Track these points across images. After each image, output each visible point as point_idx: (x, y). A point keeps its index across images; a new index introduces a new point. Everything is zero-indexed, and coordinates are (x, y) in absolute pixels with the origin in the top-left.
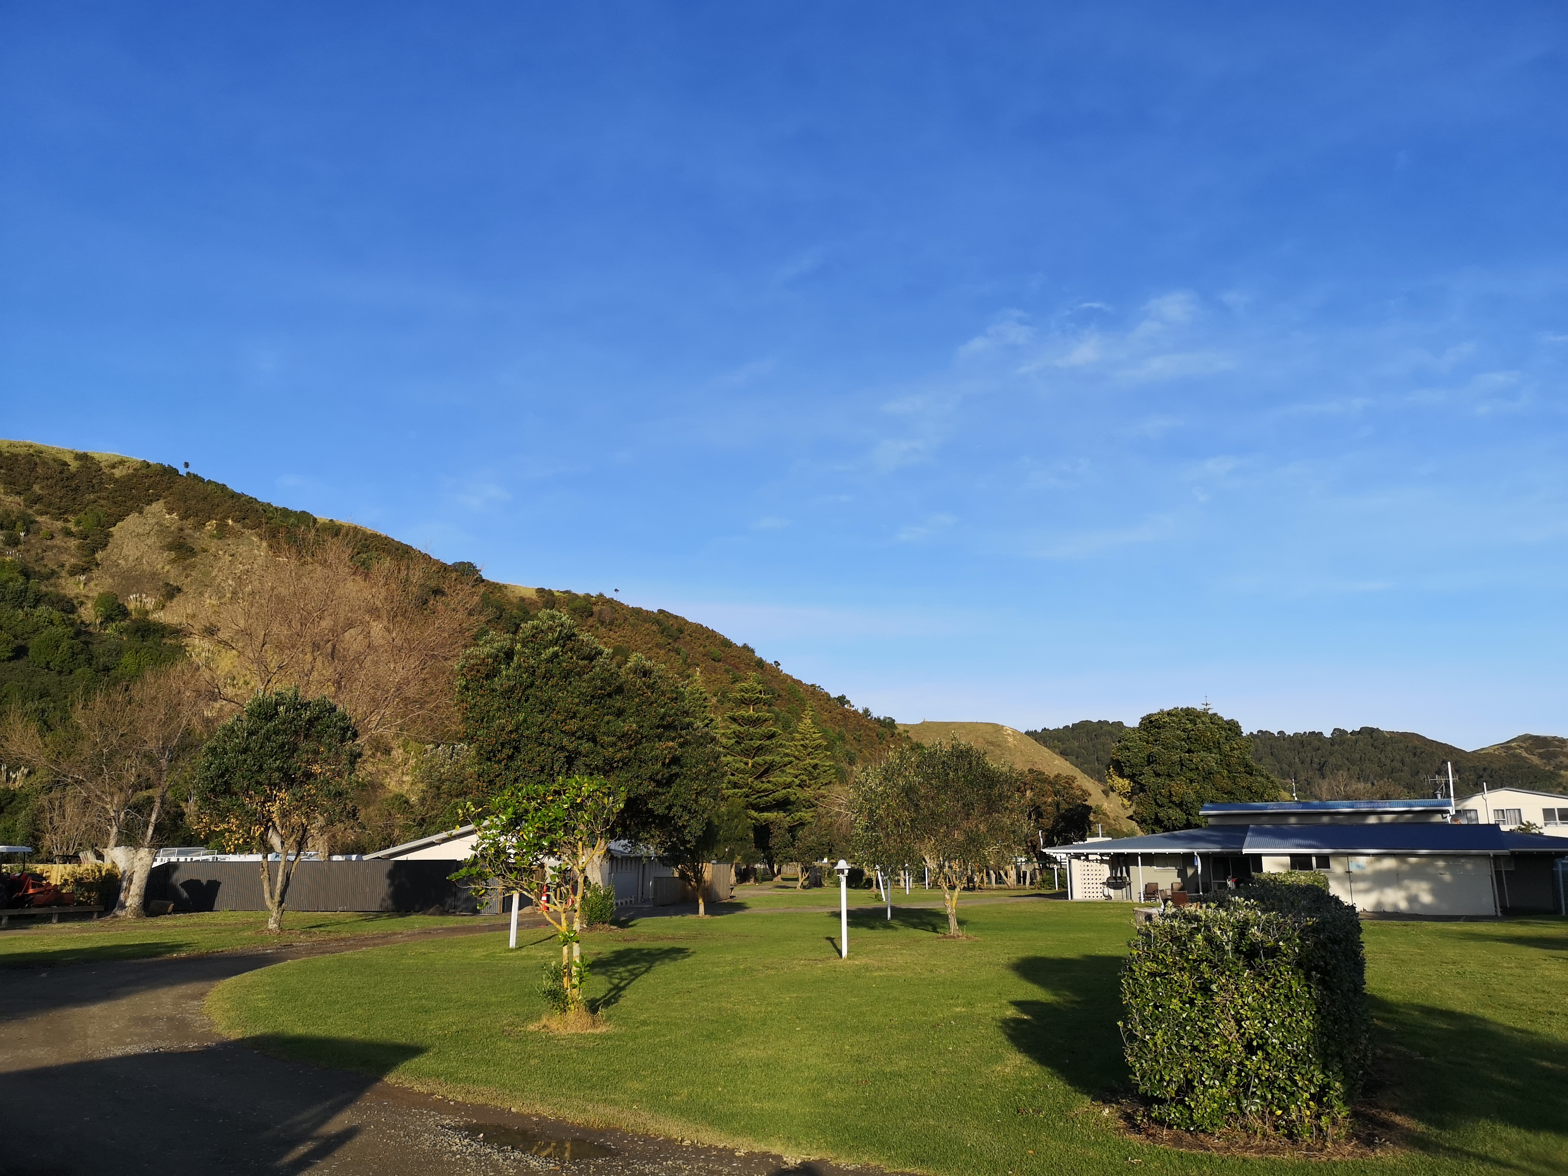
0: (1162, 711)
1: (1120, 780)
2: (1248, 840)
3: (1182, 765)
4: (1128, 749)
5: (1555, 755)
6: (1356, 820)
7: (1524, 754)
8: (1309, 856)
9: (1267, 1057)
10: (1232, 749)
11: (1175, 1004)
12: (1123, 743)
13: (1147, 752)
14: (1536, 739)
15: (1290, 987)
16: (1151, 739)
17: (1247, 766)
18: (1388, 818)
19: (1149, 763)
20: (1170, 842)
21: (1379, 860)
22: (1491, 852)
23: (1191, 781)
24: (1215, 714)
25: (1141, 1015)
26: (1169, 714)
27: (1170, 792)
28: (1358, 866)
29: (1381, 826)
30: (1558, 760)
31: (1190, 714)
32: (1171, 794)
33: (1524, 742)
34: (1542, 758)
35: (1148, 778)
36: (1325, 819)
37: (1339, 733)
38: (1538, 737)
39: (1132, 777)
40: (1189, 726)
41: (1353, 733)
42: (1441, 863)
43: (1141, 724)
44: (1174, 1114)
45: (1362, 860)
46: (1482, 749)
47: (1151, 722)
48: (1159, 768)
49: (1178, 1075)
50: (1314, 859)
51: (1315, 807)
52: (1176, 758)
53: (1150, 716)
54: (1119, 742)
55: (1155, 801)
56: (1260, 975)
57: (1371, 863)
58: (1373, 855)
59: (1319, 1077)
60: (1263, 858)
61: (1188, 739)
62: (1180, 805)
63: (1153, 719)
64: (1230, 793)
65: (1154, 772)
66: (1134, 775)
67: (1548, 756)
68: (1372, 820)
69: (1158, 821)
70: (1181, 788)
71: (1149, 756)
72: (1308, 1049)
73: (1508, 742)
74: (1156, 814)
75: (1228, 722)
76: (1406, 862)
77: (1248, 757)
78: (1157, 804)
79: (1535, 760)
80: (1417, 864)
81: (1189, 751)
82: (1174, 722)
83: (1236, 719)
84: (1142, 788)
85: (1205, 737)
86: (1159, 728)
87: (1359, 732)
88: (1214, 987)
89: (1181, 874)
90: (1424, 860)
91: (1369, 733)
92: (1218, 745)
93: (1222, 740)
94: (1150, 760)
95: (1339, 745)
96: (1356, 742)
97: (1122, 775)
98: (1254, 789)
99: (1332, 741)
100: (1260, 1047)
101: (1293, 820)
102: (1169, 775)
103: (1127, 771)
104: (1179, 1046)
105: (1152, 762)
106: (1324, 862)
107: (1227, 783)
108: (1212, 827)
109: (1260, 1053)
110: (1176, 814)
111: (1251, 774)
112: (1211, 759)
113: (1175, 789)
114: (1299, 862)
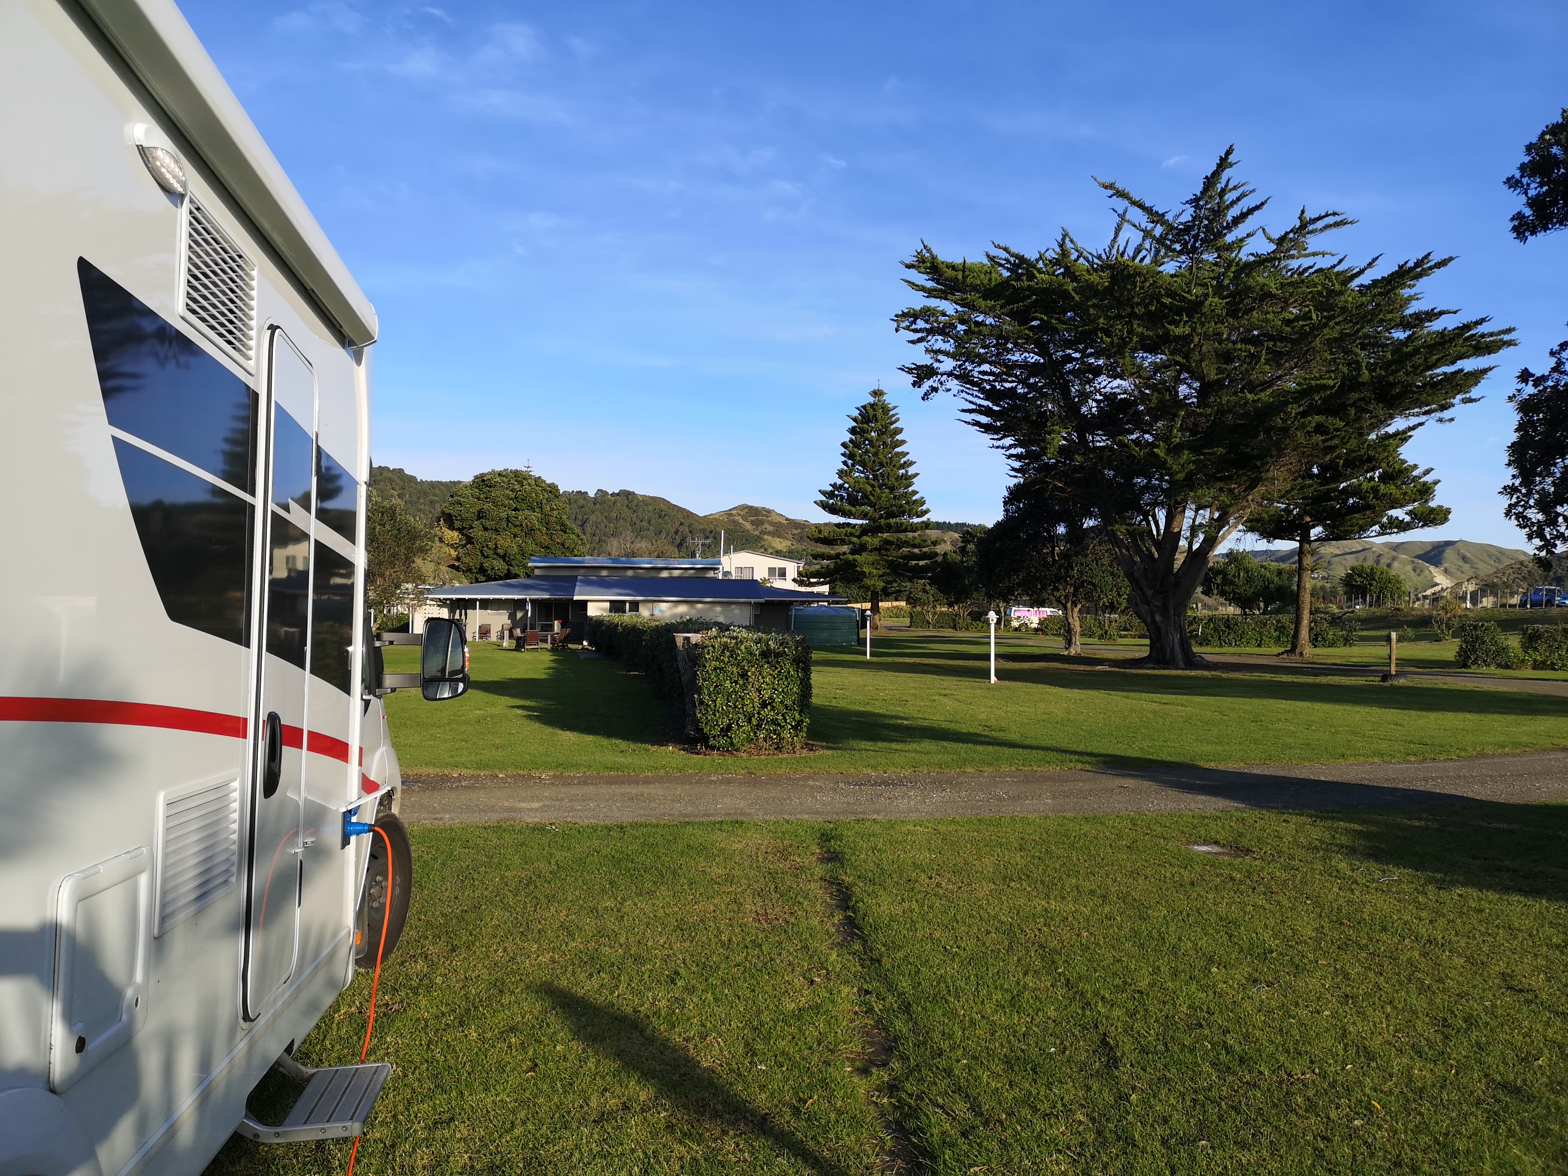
0: (493, 471)
1: (450, 532)
2: (577, 588)
3: (508, 521)
4: (460, 504)
5: (761, 523)
6: (653, 574)
7: (741, 521)
8: (624, 602)
9: (773, 708)
10: (552, 509)
11: (728, 684)
12: (456, 498)
13: (478, 508)
14: (751, 508)
15: (789, 672)
16: (482, 496)
17: (563, 524)
18: (676, 573)
19: (479, 518)
20: (506, 589)
21: (676, 606)
22: (753, 601)
23: (515, 536)
24: (540, 478)
25: (709, 690)
26: (500, 474)
27: (496, 545)
28: (660, 611)
29: (671, 578)
30: (764, 527)
31: (519, 477)
32: (497, 547)
33: (742, 510)
34: (753, 525)
35: (478, 533)
36: (630, 573)
37: (601, 493)
38: (752, 507)
39: (460, 530)
40: (517, 487)
41: (613, 495)
42: (718, 609)
43: (474, 481)
44: (722, 741)
45: (664, 606)
46: (711, 515)
47: (483, 481)
48: (488, 524)
49: (726, 721)
50: (627, 605)
51: (623, 563)
52: (504, 515)
53: (482, 475)
54: (452, 496)
55: (482, 552)
56: (773, 666)
57: (670, 608)
58: (672, 602)
59: (797, 716)
60: (589, 603)
61: (516, 498)
62: (503, 557)
63: (485, 478)
64: (547, 548)
65: (483, 526)
66: (464, 528)
67: (757, 524)
68: (665, 574)
69: (482, 570)
70: (506, 542)
71: (479, 512)
72: (794, 703)
73: (730, 510)
74: (482, 564)
75: (549, 486)
76: (694, 608)
77: (565, 517)
78: (483, 555)
79: (748, 526)
80: (702, 609)
81: (516, 509)
82: (504, 482)
83: (556, 483)
84: (470, 540)
85: (530, 497)
86: (490, 487)
87: (618, 494)
88: (749, 674)
89: (512, 616)
90: (707, 606)
91: (626, 495)
92: (540, 505)
93: (544, 501)
94: (480, 515)
95: (601, 504)
96: (615, 502)
97: (451, 527)
98: (567, 545)
99: (595, 501)
100: (769, 704)
101: (604, 573)
102: (496, 530)
103: (457, 524)
104: (727, 705)
105: (482, 518)
106: (635, 606)
107: (545, 540)
108: (538, 577)
109: (769, 707)
110: (499, 565)
111: (565, 532)
112: (534, 518)
113: (501, 542)
114: (617, 607)
